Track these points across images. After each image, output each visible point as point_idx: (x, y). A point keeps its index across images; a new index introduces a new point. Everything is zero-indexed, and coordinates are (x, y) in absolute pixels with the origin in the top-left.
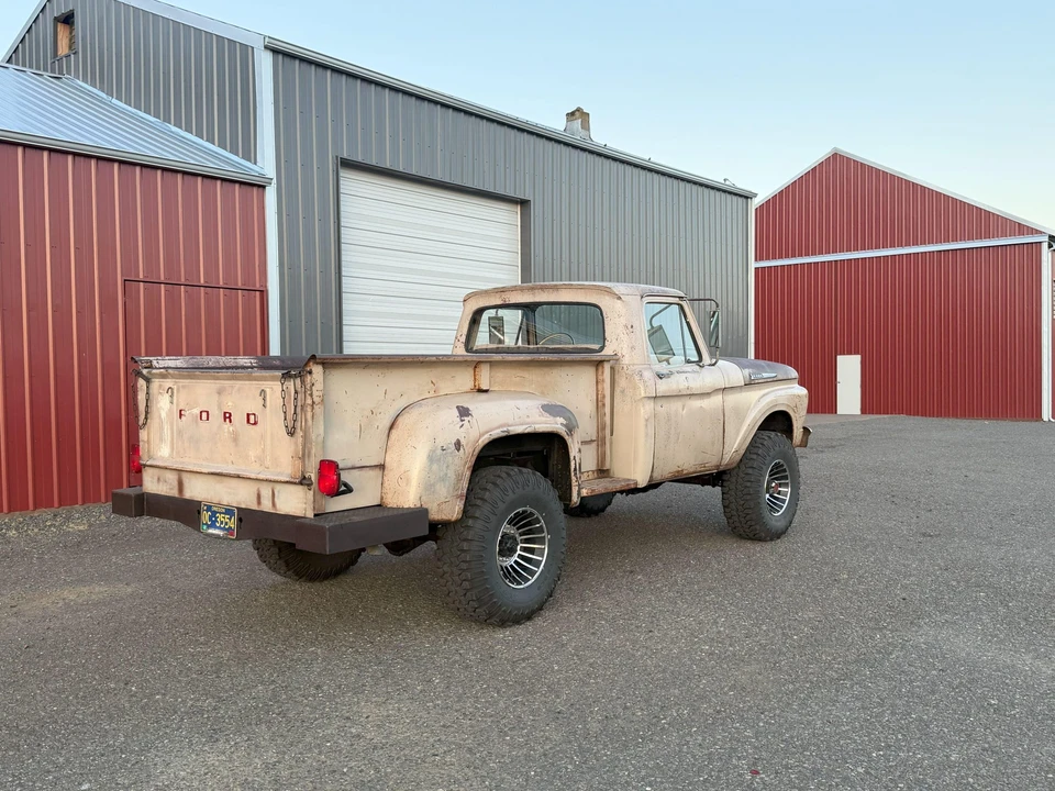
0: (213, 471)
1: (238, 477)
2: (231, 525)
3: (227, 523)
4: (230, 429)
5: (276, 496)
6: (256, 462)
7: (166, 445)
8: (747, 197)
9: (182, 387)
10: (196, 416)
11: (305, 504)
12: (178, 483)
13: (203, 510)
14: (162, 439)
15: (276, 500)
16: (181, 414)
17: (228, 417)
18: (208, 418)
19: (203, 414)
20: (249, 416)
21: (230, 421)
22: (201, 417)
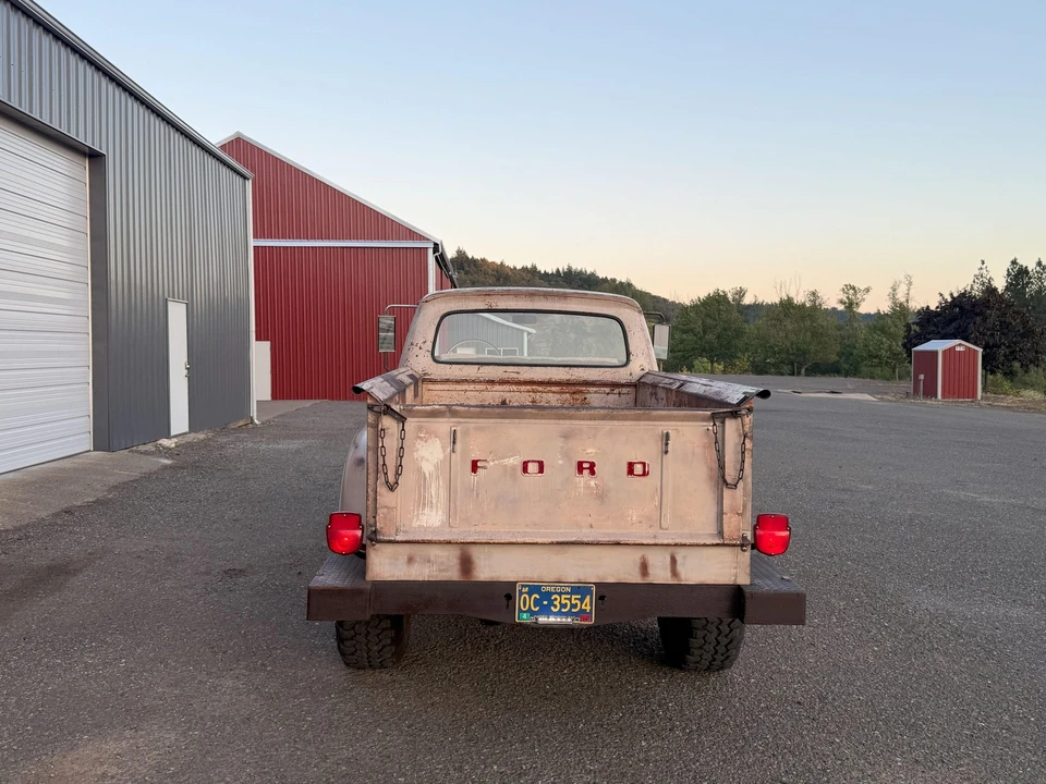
0: (555, 540)
1: (618, 544)
2: (583, 607)
3: (575, 606)
4: (592, 483)
5: (678, 562)
6: (640, 522)
7: (434, 511)
8: (245, 178)
9: (476, 429)
10: (513, 468)
11: (735, 568)
12: (458, 561)
13: (521, 593)
14: (422, 503)
15: (679, 568)
16: (475, 466)
17: (586, 468)
18: (541, 470)
19: (530, 466)
20: (631, 466)
21: (593, 473)
22: (525, 470)
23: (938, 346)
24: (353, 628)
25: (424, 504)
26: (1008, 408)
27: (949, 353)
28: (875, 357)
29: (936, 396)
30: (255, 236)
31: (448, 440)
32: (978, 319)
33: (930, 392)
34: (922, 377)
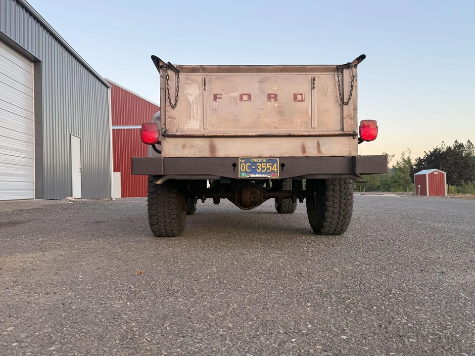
1: (290, 135)
2: (273, 169)
3: (269, 169)
4: (276, 105)
5: (321, 145)
6: (301, 125)
7: (196, 120)
8: (108, 87)
9: (216, 78)
10: (236, 98)
11: (350, 147)
12: (208, 147)
13: (241, 163)
14: (189, 116)
15: (321, 148)
16: (215, 97)
17: (273, 97)
18: (250, 99)
19: (244, 97)
20: (295, 96)
21: (276, 99)
22: (241, 98)
23: (426, 172)
24: (157, 209)
25: (190, 117)
26: (460, 198)
27: (431, 175)
28: (398, 182)
29: (426, 195)
30: (113, 124)
31: (201, 85)
32: (444, 161)
33: (424, 193)
34: (419, 186)
